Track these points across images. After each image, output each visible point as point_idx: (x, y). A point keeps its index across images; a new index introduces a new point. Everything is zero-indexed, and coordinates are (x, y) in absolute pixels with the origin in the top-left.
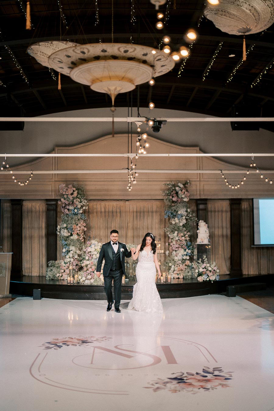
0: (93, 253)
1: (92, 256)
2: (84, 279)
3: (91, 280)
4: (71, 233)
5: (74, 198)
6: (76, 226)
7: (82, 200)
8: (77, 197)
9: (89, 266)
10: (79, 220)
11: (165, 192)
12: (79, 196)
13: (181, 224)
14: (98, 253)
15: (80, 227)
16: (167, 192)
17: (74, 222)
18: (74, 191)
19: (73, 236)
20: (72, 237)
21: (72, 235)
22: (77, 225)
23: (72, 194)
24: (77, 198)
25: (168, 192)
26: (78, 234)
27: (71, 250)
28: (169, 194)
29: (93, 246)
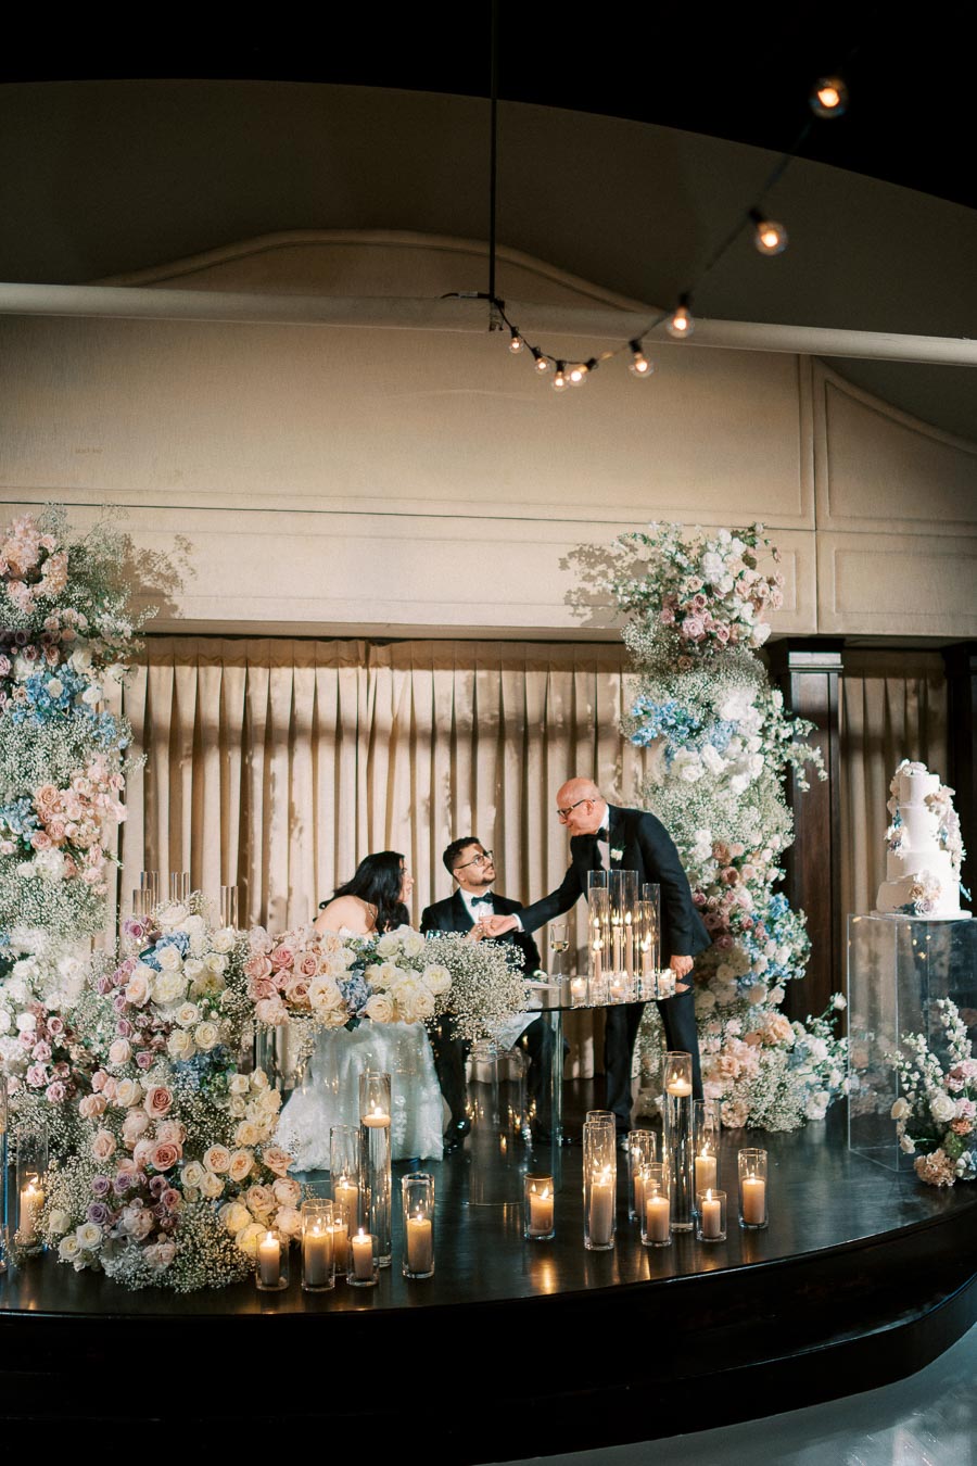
0: (168, 1017)
1: (159, 1038)
2: (90, 1236)
3: (151, 1251)
4: (22, 843)
5: (45, 606)
6: (55, 792)
7: (105, 621)
8: (64, 600)
9: (134, 1123)
10: (77, 750)
11: (631, 588)
12: (79, 592)
13: (740, 784)
14: (206, 1017)
15: (85, 800)
16: (643, 588)
17: (41, 766)
18: (44, 556)
19: (39, 860)
20: (25, 869)
21: (26, 852)
22: (66, 787)
23: (34, 577)
24: (69, 604)
25: (648, 584)
26: (70, 848)
27: (24, 956)
28: (654, 599)
29: (167, 955)
